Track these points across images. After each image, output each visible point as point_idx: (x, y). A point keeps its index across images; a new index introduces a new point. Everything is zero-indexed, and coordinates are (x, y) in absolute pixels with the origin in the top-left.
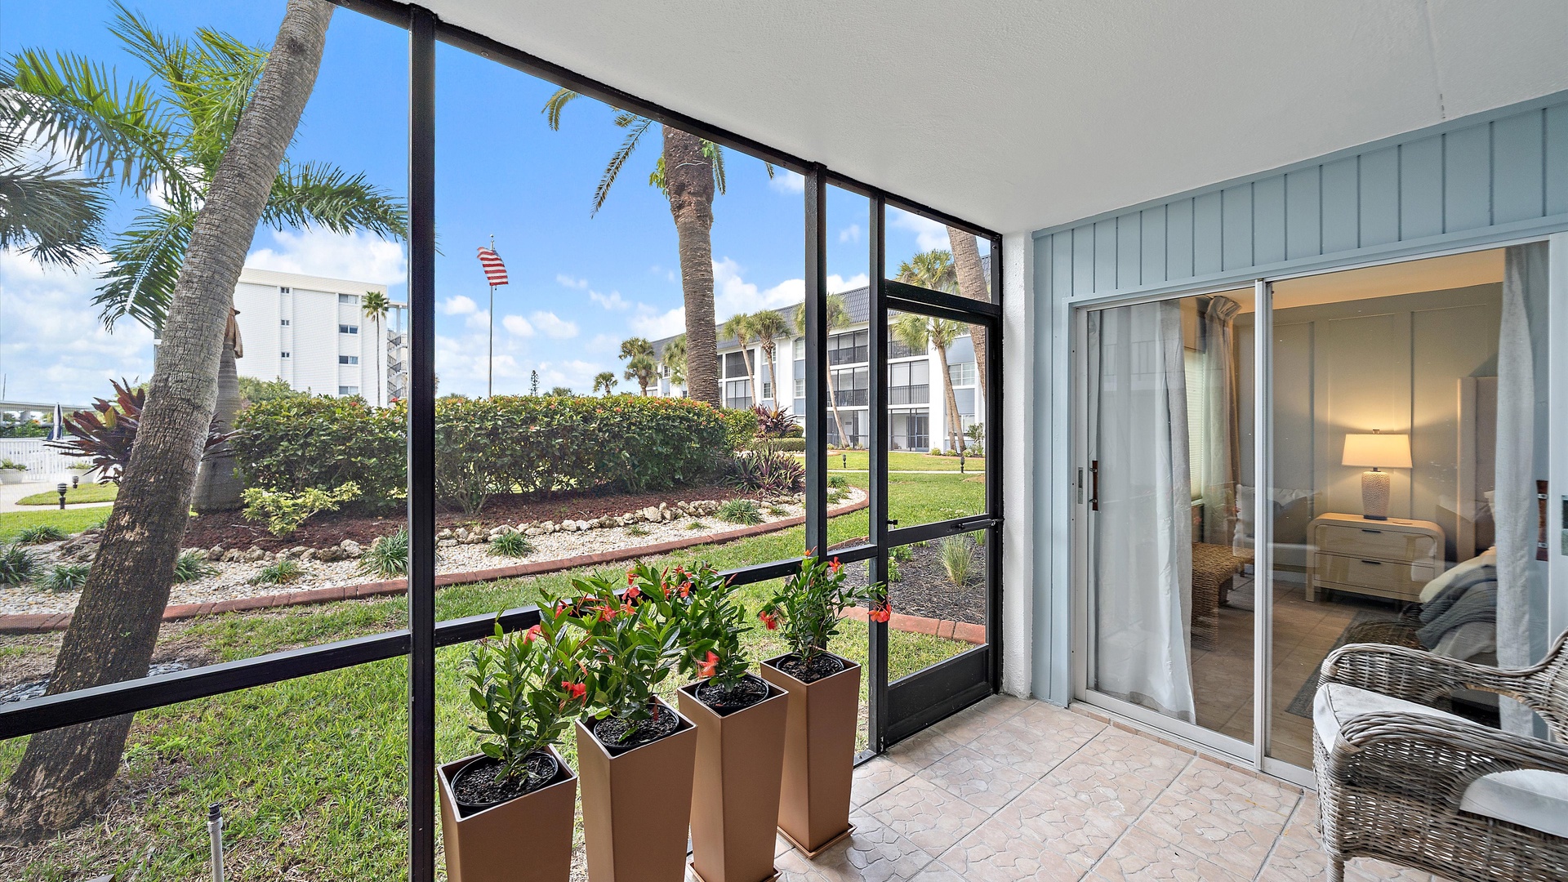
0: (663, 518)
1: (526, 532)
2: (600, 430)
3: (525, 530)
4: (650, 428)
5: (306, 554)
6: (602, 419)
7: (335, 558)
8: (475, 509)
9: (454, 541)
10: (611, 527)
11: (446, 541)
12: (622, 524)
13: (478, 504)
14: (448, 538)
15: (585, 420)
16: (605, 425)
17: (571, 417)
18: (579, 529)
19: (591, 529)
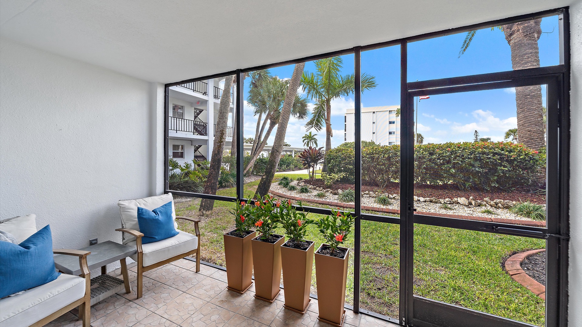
0: (470, 204)
1: (395, 198)
2: (439, 159)
3: (395, 197)
4: (469, 158)
5: (330, 191)
6: (439, 154)
7: (335, 194)
8: (383, 186)
9: (368, 195)
10: (436, 203)
11: (366, 195)
12: (443, 202)
13: (384, 184)
14: (367, 194)
15: (431, 154)
16: (440, 156)
17: (423, 153)
18: (419, 200)
19: (425, 201)
